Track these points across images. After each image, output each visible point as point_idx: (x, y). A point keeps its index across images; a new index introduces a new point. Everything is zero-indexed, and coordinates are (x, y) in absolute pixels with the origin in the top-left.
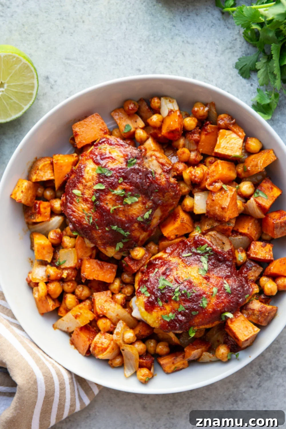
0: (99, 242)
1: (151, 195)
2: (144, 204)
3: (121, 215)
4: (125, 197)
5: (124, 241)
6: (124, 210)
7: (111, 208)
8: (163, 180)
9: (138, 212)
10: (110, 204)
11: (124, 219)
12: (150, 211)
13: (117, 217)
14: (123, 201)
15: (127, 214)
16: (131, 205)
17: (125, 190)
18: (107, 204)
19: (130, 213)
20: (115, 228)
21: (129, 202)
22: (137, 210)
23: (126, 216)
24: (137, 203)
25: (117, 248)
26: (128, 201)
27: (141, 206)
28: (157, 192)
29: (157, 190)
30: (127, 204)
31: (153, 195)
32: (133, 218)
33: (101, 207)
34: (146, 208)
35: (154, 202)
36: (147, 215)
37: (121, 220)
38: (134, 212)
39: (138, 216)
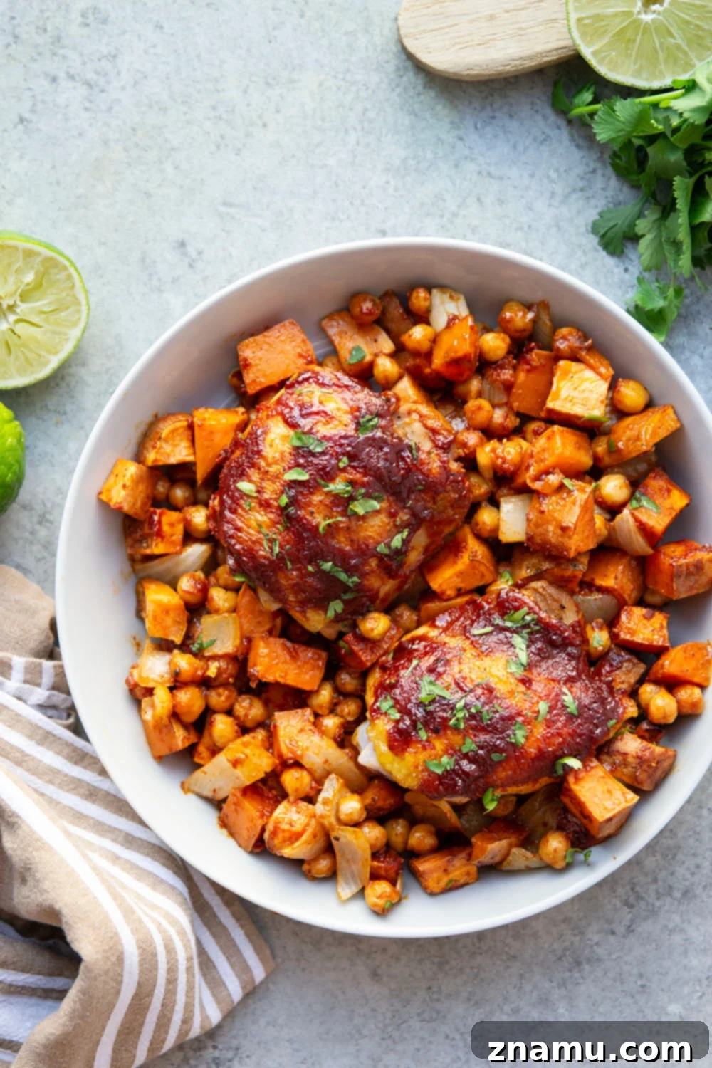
0: (292, 598)
1: (408, 498)
2: (392, 515)
3: (342, 539)
4: (352, 498)
5: (346, 597)
6: (348, 528)
7: (321, 522)
8: (435, 465)
9: (380, 534)
10: (319, 513)
11: (348, 548)
12: (406, 533)
13: (334, 543)
14: (346, 507)
15: (355, 537)
16: (363, 518)
17: (352, 483)
18: (312, 513)
19: (362, 534)
20: (327, 566)
21: (361, 511)
22: (376, 528)
23: (352, 541)
24: (377, 512)
25: (331, 614)
26: (359, 508)
27: (386, 520)
28: (420, 491)
29: (420, 487)
30: (355, 514)
31: (413, 496)
32: (367, 546)
33: (299, 520)
34: (396, 526)
35: (414, 514)
36: (397, 542)
37: (341, 550)
38: (370, 533)
39: (378, 543)
